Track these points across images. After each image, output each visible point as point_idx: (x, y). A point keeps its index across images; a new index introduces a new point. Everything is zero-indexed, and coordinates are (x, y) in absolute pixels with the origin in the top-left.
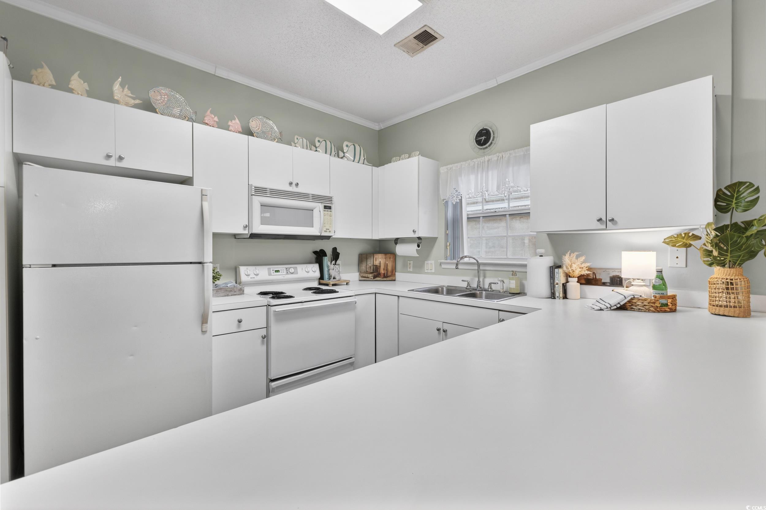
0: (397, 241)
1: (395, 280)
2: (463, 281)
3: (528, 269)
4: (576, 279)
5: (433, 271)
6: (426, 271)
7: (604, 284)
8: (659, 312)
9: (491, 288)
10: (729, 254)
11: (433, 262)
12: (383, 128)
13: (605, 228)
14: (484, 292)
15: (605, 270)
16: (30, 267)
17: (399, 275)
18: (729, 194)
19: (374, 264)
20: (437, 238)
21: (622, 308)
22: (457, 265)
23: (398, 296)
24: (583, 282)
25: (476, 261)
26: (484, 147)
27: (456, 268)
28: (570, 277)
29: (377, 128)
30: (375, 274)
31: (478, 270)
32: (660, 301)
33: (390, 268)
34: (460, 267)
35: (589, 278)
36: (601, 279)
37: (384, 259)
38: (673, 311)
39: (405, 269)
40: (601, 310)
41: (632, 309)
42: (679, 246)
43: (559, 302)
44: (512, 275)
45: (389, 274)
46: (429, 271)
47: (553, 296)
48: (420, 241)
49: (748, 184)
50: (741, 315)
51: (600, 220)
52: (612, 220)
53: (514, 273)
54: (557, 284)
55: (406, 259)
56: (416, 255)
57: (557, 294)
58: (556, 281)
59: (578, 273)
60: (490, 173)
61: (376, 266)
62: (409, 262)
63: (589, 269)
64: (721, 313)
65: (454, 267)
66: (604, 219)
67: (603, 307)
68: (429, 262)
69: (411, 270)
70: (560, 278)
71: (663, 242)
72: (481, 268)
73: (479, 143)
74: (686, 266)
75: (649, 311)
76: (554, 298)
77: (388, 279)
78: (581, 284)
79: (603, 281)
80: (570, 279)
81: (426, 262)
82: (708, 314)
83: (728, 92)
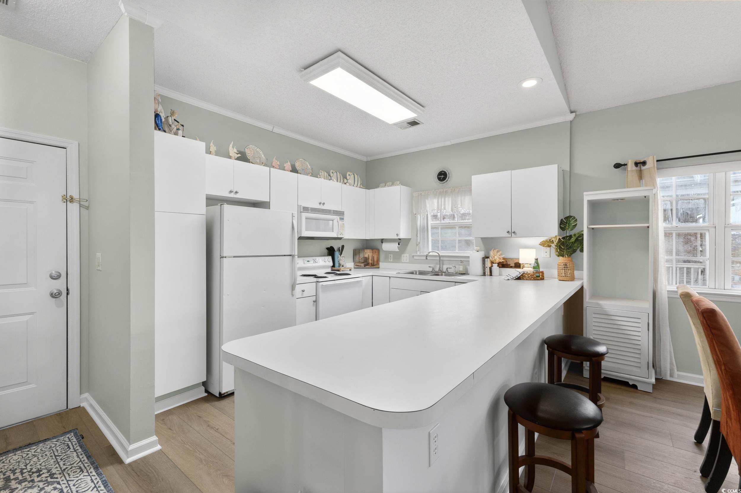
0: (383, 241)
1: (379, 268)
2: (429, 267)
3: (470, 259)
4: (497, 265)
5: (408, 261)
6: (403, 261)
7: (511, 267)
8: (535, 280)
9: (448, 271)
10: (565, 251)
11: (408, 255)
12: (369, 160)
13: (511, 236)
14: (444, 274)
15: (512, 259)
16: (226, 258)
17: (381, 264)
18: (566, 222)
19: (365, 257)
21: (518, 278)
22: (427, 256)
23: (390, 277)
24: (501, 266)
25: (438, 254)
26: (443, 182)
27: (426, 259)
28: (493, 263)
29: (365, 159)
30: (366, 263)
31: (440, 260)
32: (536, 274)
33: (375, 259)
34: (428, 258)
35: (504, 264)
36: (510, 264)
37: (372, 253)
38: (543, 279)
39: (386, 260)
40: (508, 280)
41: (523, 279)
42: (546, 247)
43: (488, 278)
44: (461, 263)
45: (375, 263)
46: (405, 261)
47: (484, 274)
48: (400, 241)
49: (573, 217)
50: (570, 280)
51: (508, 232)
52: (514, 232)
53: (462, 262)
54: (487, 267)
55: (388, 253)
56: (397, 250)
57: (487, 274)
58: (486, 266)
59: (498, 260)
60: (447, 199)
61: (366, 258)
62: (389, 255)
63: (504, 259)
64: (562, 280)
66: (510, 231)
67: (509, 278)
68: (405, 255)
69: (391, 260)
70: (488, 264)
71: (539, 244)
72: (442, 259)
73: (440, 179)
74: (550, 257)
75: (531, 279)
76: (485, 276)
77: (374, 267)
78: (499, 267)
79: (511, 265)
80: (493, 265)
81: (403, 255)
82: (557, 280)
83: (568, 169)
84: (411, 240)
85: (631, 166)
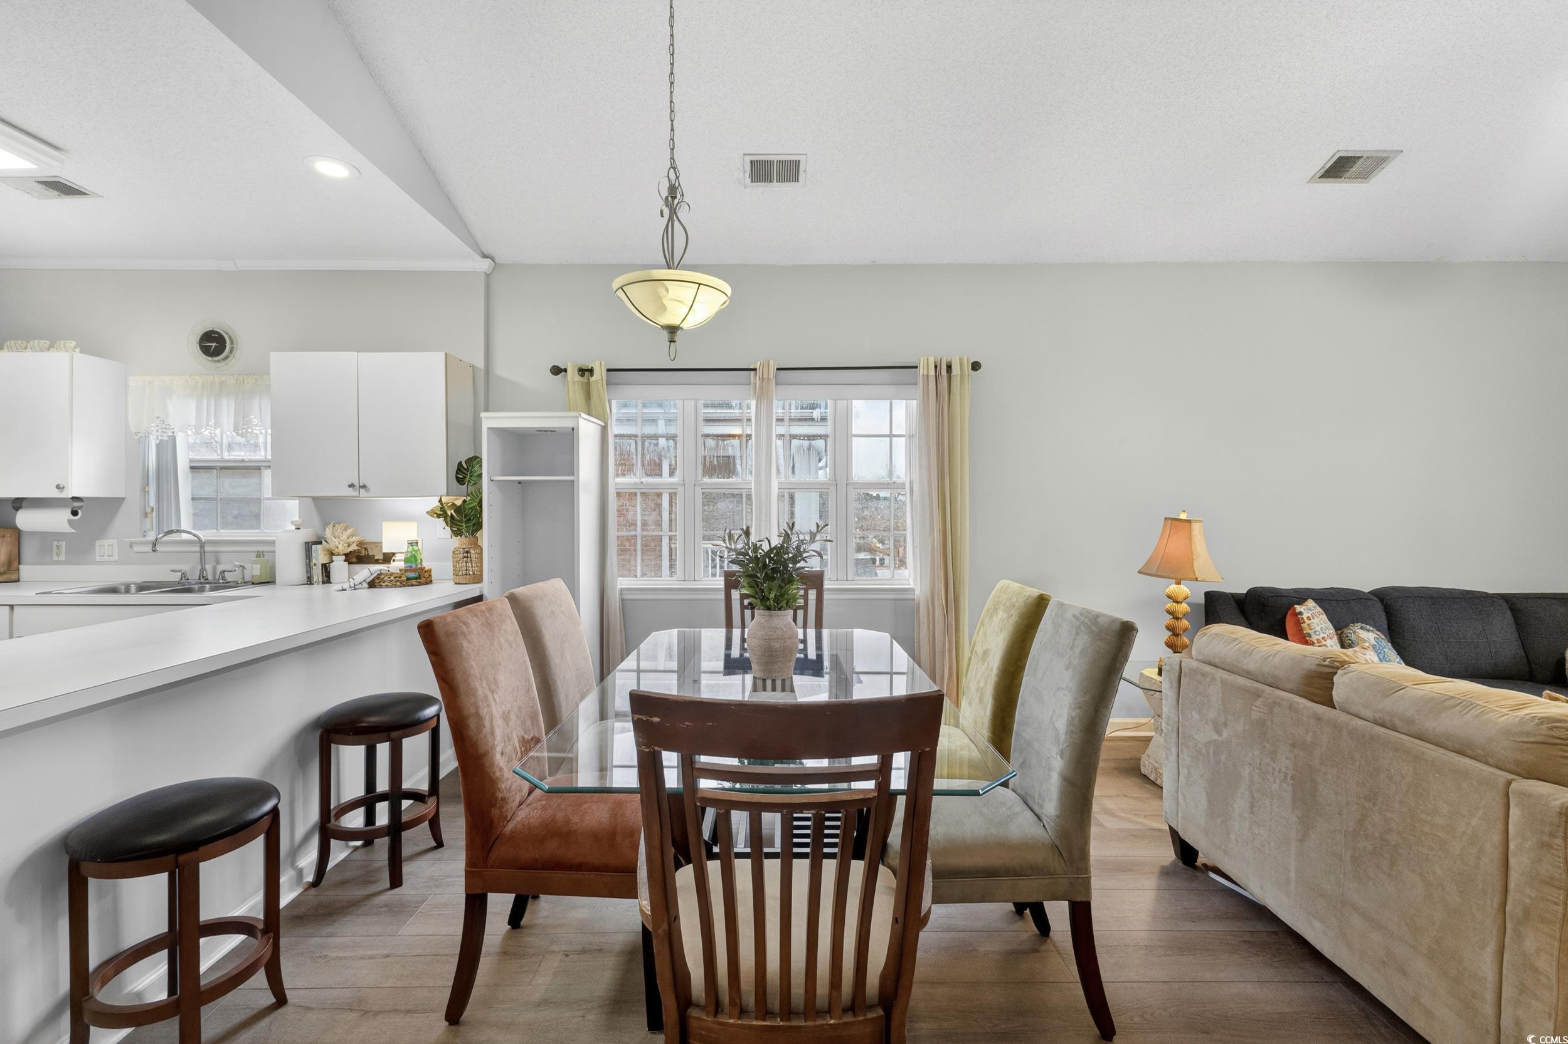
0: (18, 504)
1: (18, 581)
2: (173, 571)
3: (278, 548)
4: (343, 557)
5: (116, 558)
6: (98, 559)
8: (404, 586)
9: (223, 578)
10: (463, 524)
11: (115, 542)
13: (358, 495)
14: (207, 585)
17: (25, 570)
18: (466, 467)
20: (124, 499)
21: (372, 585)
22: (154, 545)
23: (12, 606)
24: (354, 560)
26: (215, 359)
27: (154, 551)
31: (203, 553)
32: (406, 574)
35: (361, 555)
36: (374, 556)
38: (429, 582)
40: (343, 590)
41: (381, 587)
43: (318, 590)
44: (257, 557)
46: (106, 558)
47: (309, 581)
48: (76, 504)
50: (471, 581)
51: (351, 486)
52: (364, 487)
53: (259, 554)
54: (315, 565)
55: (47, 539)
56: (69, 529)
57: (315, 579)
58: (314, 561)
59: (343, 548)
60: (224, 402)
62: (55, 543)
63: (360, 544)
65: (149, 548)
66: (357, 485)
67: (347, 586)
68: (104, 542)
69: (62, 558)
70: (320, 556)
71: (427, 513)
72: (207, 548)
73: (206, 351)
75: (395, 586)
76: (311, 584)
77: (4, 579)
78: (350, 563)
79: (376, 558)
80: (334, 558)
81: (98, 543)
82: (452, 583)
83: (480, 364)
84: (124, 503)
85: (572, 375)
